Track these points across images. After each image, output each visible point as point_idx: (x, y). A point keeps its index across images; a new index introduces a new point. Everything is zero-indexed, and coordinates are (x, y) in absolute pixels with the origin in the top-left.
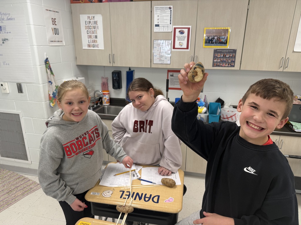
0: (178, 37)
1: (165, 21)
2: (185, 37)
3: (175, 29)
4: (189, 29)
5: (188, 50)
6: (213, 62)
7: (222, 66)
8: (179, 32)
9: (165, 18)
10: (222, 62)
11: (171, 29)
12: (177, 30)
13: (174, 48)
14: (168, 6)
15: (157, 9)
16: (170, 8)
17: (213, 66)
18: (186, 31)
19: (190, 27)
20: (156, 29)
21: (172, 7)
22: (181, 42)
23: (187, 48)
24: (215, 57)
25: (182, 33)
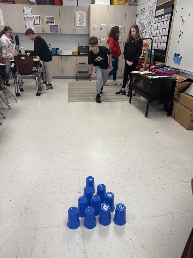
0: (36, 20)
1: (30, 13)
2: (38, 20)
3: (34, 16)
4: (39, 16)
5: (41, 25)
6: (51, 30)
7: (54, 32)
8: (36, 18)
9: (29, 12)
10: (54, 30)
11: (32, 16)
12: (35, 17)
13: (35, 24)
14: (30, 7)
15: (25, 8)
16: (31, 8)
17: (51, 32)
18: (38, 17)
19: (40, 16)
20: (26, 16)
21: (31, 7)
22: (37, 22)
23: (40, 25)
24: (51, 29)
25: (37, 18)
